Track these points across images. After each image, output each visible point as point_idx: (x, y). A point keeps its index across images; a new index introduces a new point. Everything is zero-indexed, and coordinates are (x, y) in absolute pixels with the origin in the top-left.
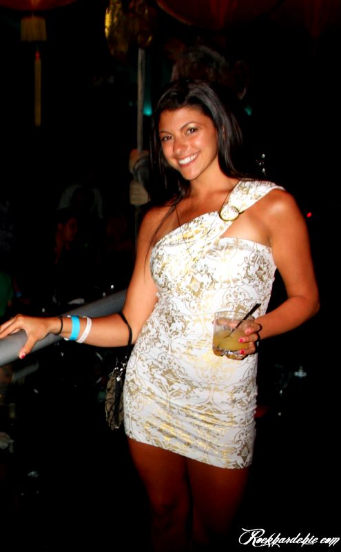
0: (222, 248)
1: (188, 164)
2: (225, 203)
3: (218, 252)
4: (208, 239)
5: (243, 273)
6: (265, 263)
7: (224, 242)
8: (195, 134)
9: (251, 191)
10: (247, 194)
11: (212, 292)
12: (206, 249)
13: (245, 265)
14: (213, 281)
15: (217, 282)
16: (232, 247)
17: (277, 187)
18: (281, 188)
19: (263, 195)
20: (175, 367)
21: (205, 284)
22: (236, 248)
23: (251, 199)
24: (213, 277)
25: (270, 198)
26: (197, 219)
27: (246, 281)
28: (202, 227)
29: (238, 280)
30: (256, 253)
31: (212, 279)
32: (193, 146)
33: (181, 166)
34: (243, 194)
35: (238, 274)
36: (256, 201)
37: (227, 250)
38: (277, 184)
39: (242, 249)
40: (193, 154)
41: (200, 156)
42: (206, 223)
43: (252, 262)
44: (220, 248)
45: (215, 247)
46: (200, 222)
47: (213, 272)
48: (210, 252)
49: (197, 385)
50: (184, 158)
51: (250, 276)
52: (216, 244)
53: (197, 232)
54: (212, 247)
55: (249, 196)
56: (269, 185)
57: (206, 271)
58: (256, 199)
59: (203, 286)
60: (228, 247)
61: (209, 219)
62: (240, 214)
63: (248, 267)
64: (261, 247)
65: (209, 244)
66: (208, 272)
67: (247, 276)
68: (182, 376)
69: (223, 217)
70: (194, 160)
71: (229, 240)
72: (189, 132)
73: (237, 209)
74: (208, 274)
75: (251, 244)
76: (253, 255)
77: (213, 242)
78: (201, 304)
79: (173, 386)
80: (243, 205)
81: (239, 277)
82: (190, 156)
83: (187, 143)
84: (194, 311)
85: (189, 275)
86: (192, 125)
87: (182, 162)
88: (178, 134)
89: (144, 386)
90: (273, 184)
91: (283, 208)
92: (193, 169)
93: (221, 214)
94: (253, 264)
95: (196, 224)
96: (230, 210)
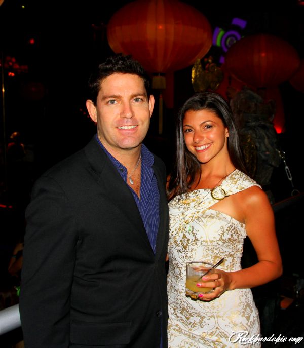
0: (207, 216)
1: (203, 151)
2: (218, 185)
3: (202, 219)
4: (199, 208)
5: (218, 237)
6: (238, 233)
7: (209, 212)
8: (209, 129)
9: (238, 182)
10: (235, 184)
11: (195, 246)
12: (196, 215)
13: (221, 232)
14: (196, 239)
15: (198, 240)
16: (214, 217)
17: (257, 185)
18: (260, 186)
19: (246, 188)
20: (186, 305)
21: (191, 240)
22: (216, 218)
23: (237, 188)
24: (196, 236)
25: (250, 191)
26: (195, 191)
27: (221, 243)
28: (197, 198)
29: (214, 242)
30: (231, 225)
31: (195, 237)
32: (208, 138)
33: (197, 151)
34: (232, 183)
35: (214, 238)
36: (240, 191)
37: (209, 219)
38: (258, 183)
39: (220, 219)
40: (207, 144)
41: (212, 146)
42: (200, 195)
43: (227, 230)
44: (205, 216)
45: (202, 215)
46: (197, 194)
47: (197, 232)
48: (198, 218)
49: (204, 315)
50: (200, 146)
51: (223, 240)
52: (203, 213)
53: (193, 201)
54: (200, 214)
55: (236, 186)
56: (252, 182)
57: (192, 231)
58: (240, 189)
59: (190, 242)
60: (211, 217)
61: (203, 193)
62: (226, 196)
63: (223, 234)
64: (236, 222)
65: (198, 212)
66: (193, 232)
67: (221, 239)
68: (193, 311)
69: (213, 195)
70: (208, 148)
71: (214, 212)
72: (206, 128)
73: (225, 193)
74: (193, 234)
75: (229, 218)
76: (228, 226)
77: (201, 211)
78: (188, 255)
79: (190, 320)
80: (230, 191)
81: (215, 240)
82: (205, 145)
83: (204, 135)
84: (184, 260)
85: (182, 232)
86: (208, 123)
87: (199, 149)
88: (198, 128)
89: (173, 324)
90: (255, 182)
91: (257, 200)
92: (206, 155)
93: (213, 192)
94: (227, 232)
95: (194, 195)
96: (220, 191)
